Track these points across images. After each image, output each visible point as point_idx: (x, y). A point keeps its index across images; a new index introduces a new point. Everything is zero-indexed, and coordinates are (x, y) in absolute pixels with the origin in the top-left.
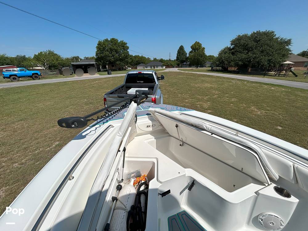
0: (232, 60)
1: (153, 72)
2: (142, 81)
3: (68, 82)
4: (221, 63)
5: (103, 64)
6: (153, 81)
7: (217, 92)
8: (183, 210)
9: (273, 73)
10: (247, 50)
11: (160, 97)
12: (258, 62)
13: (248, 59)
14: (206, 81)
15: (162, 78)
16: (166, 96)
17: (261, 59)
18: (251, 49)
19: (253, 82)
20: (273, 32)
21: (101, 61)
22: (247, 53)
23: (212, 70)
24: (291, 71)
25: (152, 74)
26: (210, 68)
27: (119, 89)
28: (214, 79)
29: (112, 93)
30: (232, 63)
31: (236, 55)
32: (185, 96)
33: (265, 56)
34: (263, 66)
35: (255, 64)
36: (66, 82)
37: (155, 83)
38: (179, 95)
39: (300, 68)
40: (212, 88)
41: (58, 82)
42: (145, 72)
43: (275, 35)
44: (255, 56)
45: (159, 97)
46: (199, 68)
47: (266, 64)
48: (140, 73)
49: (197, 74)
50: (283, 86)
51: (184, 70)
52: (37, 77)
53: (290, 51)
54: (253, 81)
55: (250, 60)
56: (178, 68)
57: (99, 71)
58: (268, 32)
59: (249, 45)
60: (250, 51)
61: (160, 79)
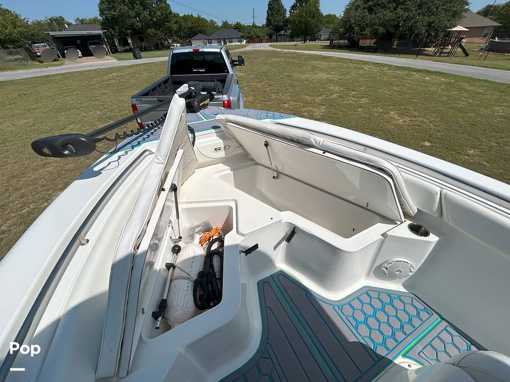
0: (367, 24)
1: (221, 49)
2: (202, 68)
3: (53, 75)
4: (347, 31)
5: (120, 35)
6: (222, 67)
7: (337, 88)
8: (279, 270)
9: (432, 49)
11: (239, 99)
12: (411, 29)
13: (395, 20)
14: (319, 68)
15: (241, 62)
16: (250, 99)
17: (417, 22)
19: (398, 67)
21: (114, 29)
22: (395, 9)
23: (332, 47)
24: (461, 46)
25: (220, 54)
26: (327, 43)
27: (159, 85)
28: (333, 64)
29: (146, 94)
30: (367, 31)
31: (375, 13)
32: (284, 97)
33: (424, 15)
34: (417, 36)
35: (405, 31)
36: (48, 76)
37: (228, 72)
38: (273, 96)
39: (476, 40)
40: (329, 81)
41: (32, 78)
42: (206, 50)
44: (407, 14)
45: (236, 99)
46: (309, 43)
47: (424, 31)
48: (196, 52)
49: (304, 55)
50: (444, 73)
51: (281, 47)
53: (467, 4)
54: (399, 65)
55: (398, 24)
56: (269, 44)
57: (114, 51)
60: (400, 4)
61: (236, 65)
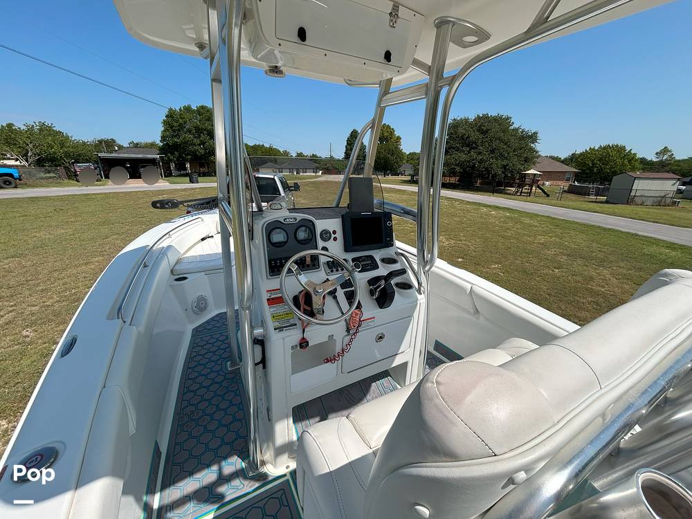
1: (275, 176)
5: (178, 160)
9: (512, 189)
10: (468, 146)
13: (471, 162)
17: (491, 164)
18: (474, 145)
20: (508, 118)
24: (538, 187)
25: (274, 179)
26: (409, 178)
30: (445, 170)
33: (497, 159)
34: (495, 176)
35: (482, 172)
37: (280, 194)
39: (560, 183)
43: (513, 123)
44: (481, 157)
46: (390, 177)
52: (10, 183)
53: (537, 152)
57: (168, 174)
58: (501, 118)
59: (471, 138)
60: (473, 148)
61: (292, 190)
